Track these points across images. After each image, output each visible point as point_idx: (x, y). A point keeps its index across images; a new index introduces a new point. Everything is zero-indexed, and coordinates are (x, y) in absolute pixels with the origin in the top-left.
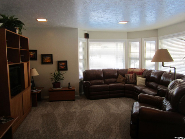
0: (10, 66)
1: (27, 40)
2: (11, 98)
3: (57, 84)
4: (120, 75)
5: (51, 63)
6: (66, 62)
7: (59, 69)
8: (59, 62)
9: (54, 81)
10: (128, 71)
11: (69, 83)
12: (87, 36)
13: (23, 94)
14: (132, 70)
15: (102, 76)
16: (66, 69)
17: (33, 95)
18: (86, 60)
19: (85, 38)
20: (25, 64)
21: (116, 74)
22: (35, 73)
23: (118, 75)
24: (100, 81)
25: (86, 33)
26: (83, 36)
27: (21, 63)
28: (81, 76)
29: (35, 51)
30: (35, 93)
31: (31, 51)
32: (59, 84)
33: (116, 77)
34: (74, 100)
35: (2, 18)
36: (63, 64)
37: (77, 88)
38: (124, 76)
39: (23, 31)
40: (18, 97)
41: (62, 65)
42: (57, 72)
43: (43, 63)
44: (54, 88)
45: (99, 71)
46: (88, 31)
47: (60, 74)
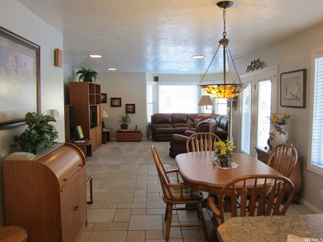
0: (90, 107)
1: (100, 86)
2: (91, 128)
3: (124, 126)
4: (189, 120)
5: (120, 106)
6: (134, 105)
7: (127, 112)
8: (127, 105)
9: (122, 123)
10: (198, 116)
11: (136, 126)
12: (156, 79)
13: (97, 129)
14: (202, 115)
15: (170, 120)
16: (134, 112)
17: (103, 133)
19: (155, 81)
20: (98, 106)
21: (186, 119)
22: (105, 115)
23: (187, 120)
24: (168, 125)
25: (156, 76)
26: (153, 79)
27: (96, 105)
28: (149, 120)
29: (105, 95)
30: (105, 132)
31: (102, 94)
32: (127, 125)
33: (185, 122)
34: (140, 141)
35: (82, 69)
36: (131, 107)
37: (144, 132)
38: (193, 121)
39: (96, 79)
40: (94, 130)
41: (130, 109)
42: (125, 115)
43: (112, 106)
44: (122, 128)
45: (167, 115)
46: (157, 74)
47: (127, 117)
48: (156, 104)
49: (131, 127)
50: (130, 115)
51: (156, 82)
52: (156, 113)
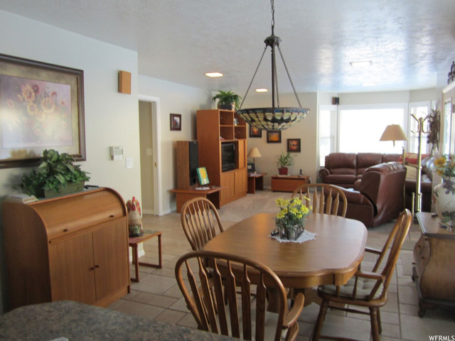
0: (222, 143)
2: (225, 171)
3: (283, 171)
5: (279, 141)
6: (299, 141)
7: (289, 150)
8: (289, 140)
9: (280, 167)
11: (301, 170)
12: (336, 101)
13: (236, 173)
14: (407, 156)
15: (355, 163)
16: (298, 150)
17: (250, 179)
18: (333, 138)
19: (333, 104)
20: (241, 142)
21: (380, 162)
22: (257, 154)
25: (336, 96)
26: (330, 101)
27: (235, 140)
28: (322, 164)
30: (253, 178)
32: (286, 169)
35: (220, 93)
36: (295, 143)
37: (313, 179)
40: (230, 174)
41: (293, 145)
42: (285, 154)
43: (269, 141)
44: (280, 174)
45: (350, 155)
46: (338, 94)
47: (288, 156)
48: (335, 139)
49: (293, 171)
50: (292, 154)
51: (335, 106)
52: (335, 152)
